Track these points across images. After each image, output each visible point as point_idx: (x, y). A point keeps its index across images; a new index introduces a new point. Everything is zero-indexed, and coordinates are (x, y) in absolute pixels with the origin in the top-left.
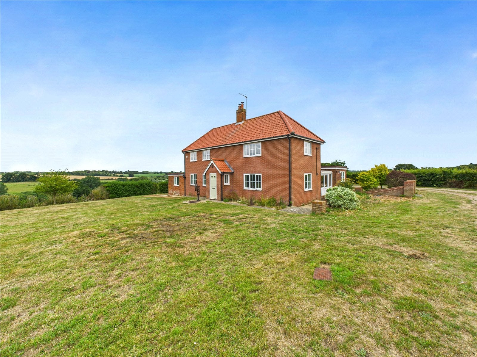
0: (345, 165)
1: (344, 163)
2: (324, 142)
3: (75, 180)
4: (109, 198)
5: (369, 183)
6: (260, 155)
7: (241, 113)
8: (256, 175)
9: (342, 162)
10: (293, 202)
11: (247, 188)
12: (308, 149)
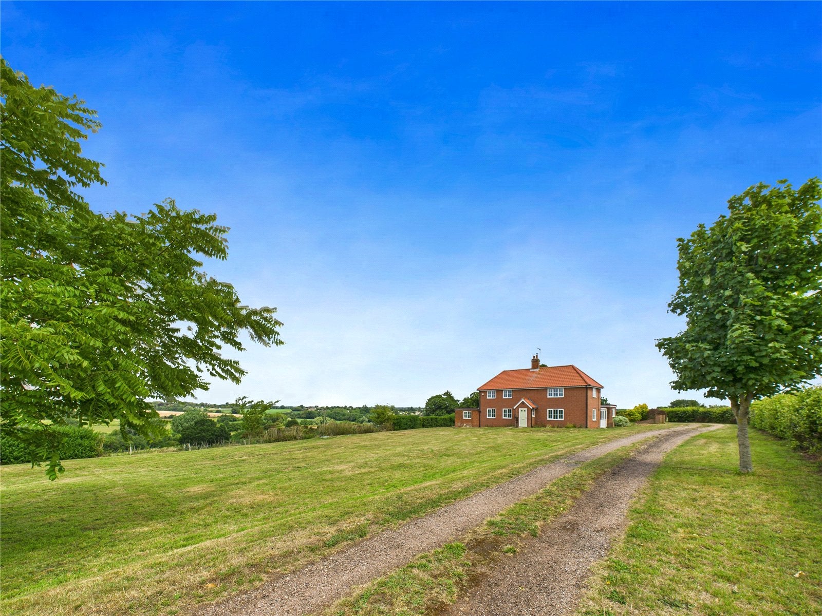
0: (608, 402)
1: (606, 400)
2: (603, 388)
3: (171, 417)
4: (394, 430)
5: (635, 417)
6: (563, 396)
7: (535, 362)
8: (559, 410)
9: (605, 399)
10: (588, 426)
11: (550, 419)
12: (594, 394)
